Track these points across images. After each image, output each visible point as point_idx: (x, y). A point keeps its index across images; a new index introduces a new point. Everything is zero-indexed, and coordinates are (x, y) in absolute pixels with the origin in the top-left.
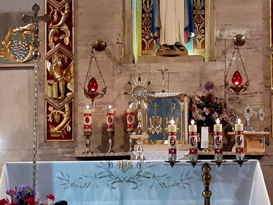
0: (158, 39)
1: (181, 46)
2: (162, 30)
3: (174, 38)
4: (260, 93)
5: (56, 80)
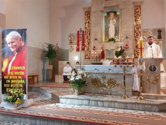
2: (109, 36)
4: (132, 49)
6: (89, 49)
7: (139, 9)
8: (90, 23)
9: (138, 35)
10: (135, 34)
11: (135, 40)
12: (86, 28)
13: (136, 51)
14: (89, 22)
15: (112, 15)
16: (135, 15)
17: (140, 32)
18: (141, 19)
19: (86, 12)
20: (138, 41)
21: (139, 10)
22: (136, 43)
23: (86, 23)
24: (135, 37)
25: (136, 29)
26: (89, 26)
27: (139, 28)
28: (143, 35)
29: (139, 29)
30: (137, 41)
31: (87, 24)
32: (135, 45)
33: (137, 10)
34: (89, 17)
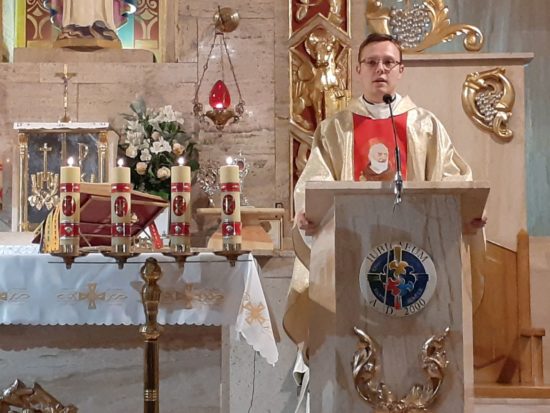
0: (58, 15)
1: (106, 29)
3: (93, 13)
4: (268, 129)
9: (325, 7)
11: (301, 47)
20: (325, 65)
22: (310, 81)
24: (297, 24)
30: (314, 61)
32: (296, 100)
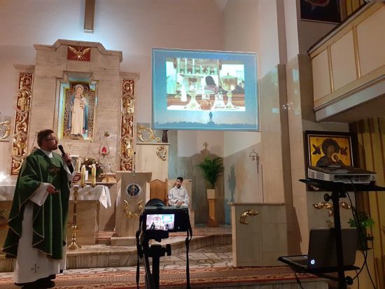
0: (70, 132)
1: (81, 135)
3: (78, 132)
4: (115, 157)
5: (18, 147)
6: (23, 152)
7: (131, 85)
8: (30, 99)
9: (128, 132)
10: (122, 131)
11: (123, 140)
12: (19, 107)
13: (124, 162)
14: (27, 96)
15: (80, 89)
16: (124, 95)
17: (132, 128)
18: (135, 104)
19: (22, 75)
20: (128, 144)
21: (131, 88)
23: (22, 96)
24: (122, 136)
25: (125, 121)
26: (26, 104)
27: (130, 120)
28: (138, 133)
29: (131, 122)
30: (125, 143)
31: (22, 100)
32: (121, 151)
33: (128, 88)
34: (29, 85)
